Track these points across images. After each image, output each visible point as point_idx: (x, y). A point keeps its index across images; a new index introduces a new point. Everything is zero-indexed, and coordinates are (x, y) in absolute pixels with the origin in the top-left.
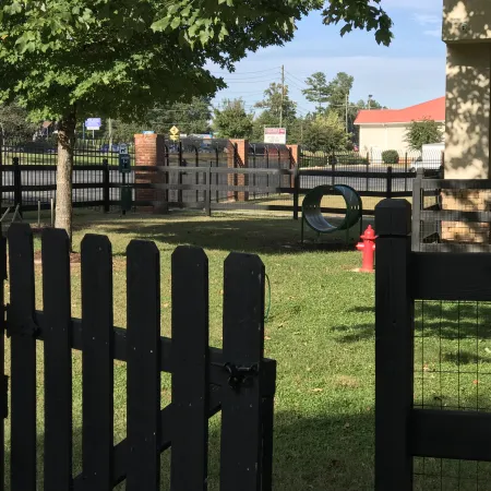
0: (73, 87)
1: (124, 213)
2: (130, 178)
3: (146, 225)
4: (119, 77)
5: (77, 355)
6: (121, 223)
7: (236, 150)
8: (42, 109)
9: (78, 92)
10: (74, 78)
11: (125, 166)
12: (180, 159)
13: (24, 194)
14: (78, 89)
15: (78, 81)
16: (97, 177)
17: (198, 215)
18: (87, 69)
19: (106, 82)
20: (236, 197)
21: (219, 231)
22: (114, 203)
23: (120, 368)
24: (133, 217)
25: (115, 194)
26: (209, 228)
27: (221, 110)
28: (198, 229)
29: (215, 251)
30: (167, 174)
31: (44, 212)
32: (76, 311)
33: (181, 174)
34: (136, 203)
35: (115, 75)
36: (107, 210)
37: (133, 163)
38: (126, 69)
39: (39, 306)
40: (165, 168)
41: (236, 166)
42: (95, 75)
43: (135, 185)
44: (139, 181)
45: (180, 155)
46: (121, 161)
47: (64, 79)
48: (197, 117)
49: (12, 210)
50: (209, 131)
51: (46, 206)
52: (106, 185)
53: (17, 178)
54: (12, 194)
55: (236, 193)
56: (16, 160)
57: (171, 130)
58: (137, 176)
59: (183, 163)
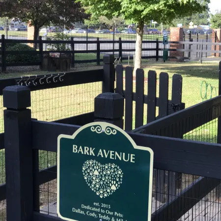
0: (143, 11)
1: (164, 61)
2: (168, 46)
3: (173, 67)
4: (161, 7)
5: (134, 102)
6: (162, 66)
7: (216, 34)
8: (131, 19)
9: (144, 13)
10: (143, 7)
11: (165, 42)
12: (190, 38)
13: (123, 52)
14: (144, 11)
15: (145, 9)
16: (154, 46)
17: (196, 63)
18: (149, 3)
19: (156, 9)
20: (215, 55)
21: (204, 70)
22: (161, 57)
23: (145, 106)
24: (168, 63)
25: (161, 53)
26: (200, 68)
27: (214, 14)
28: (195, 69)
29: (200, 78)
30: (184, 45)
31: (131, 60)
32: (134, 90)
33: (190, 45)
34: (170, 57)
35: (159, 6)
36: (157, 60)
37: (169, 40)
38: (164, 4)
39: (124, 89)
40: (183, 42)
41: (216, 42)
42: (151, 6)
43: (170, 50)
44: (171, 48)
45: (190, 36)
46: (164, 39)
47: (139, 8)
48: (203, 17)
49: (118, 59)
50: (208, 24)
51: (132, 58)
52: (157, 49)
53: (120, 46)
54: (118, 53)
55: (215, 53)
56: (120, 39)
57: (190, 24)
58: (171, 46)
59: (191, 40)
